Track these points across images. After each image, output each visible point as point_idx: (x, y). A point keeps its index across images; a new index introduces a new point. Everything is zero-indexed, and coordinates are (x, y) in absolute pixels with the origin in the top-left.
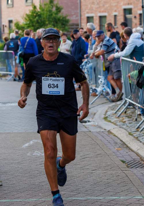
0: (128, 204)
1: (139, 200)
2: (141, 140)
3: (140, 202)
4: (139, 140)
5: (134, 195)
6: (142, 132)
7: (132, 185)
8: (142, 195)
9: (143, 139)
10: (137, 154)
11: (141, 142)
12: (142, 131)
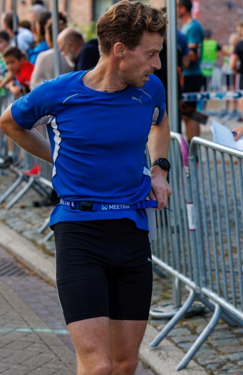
0: (7, 342)
1: (26, 335)
2: (12, 225)
3: (30, 339)
4: (8, 225)
5: (17, 326)
6: (12, 210)
7: (9, 307)
8: (29, 325)
9: (14, 222)
10: (8, 251)
11: (11, 228)
12: (11, 207)
